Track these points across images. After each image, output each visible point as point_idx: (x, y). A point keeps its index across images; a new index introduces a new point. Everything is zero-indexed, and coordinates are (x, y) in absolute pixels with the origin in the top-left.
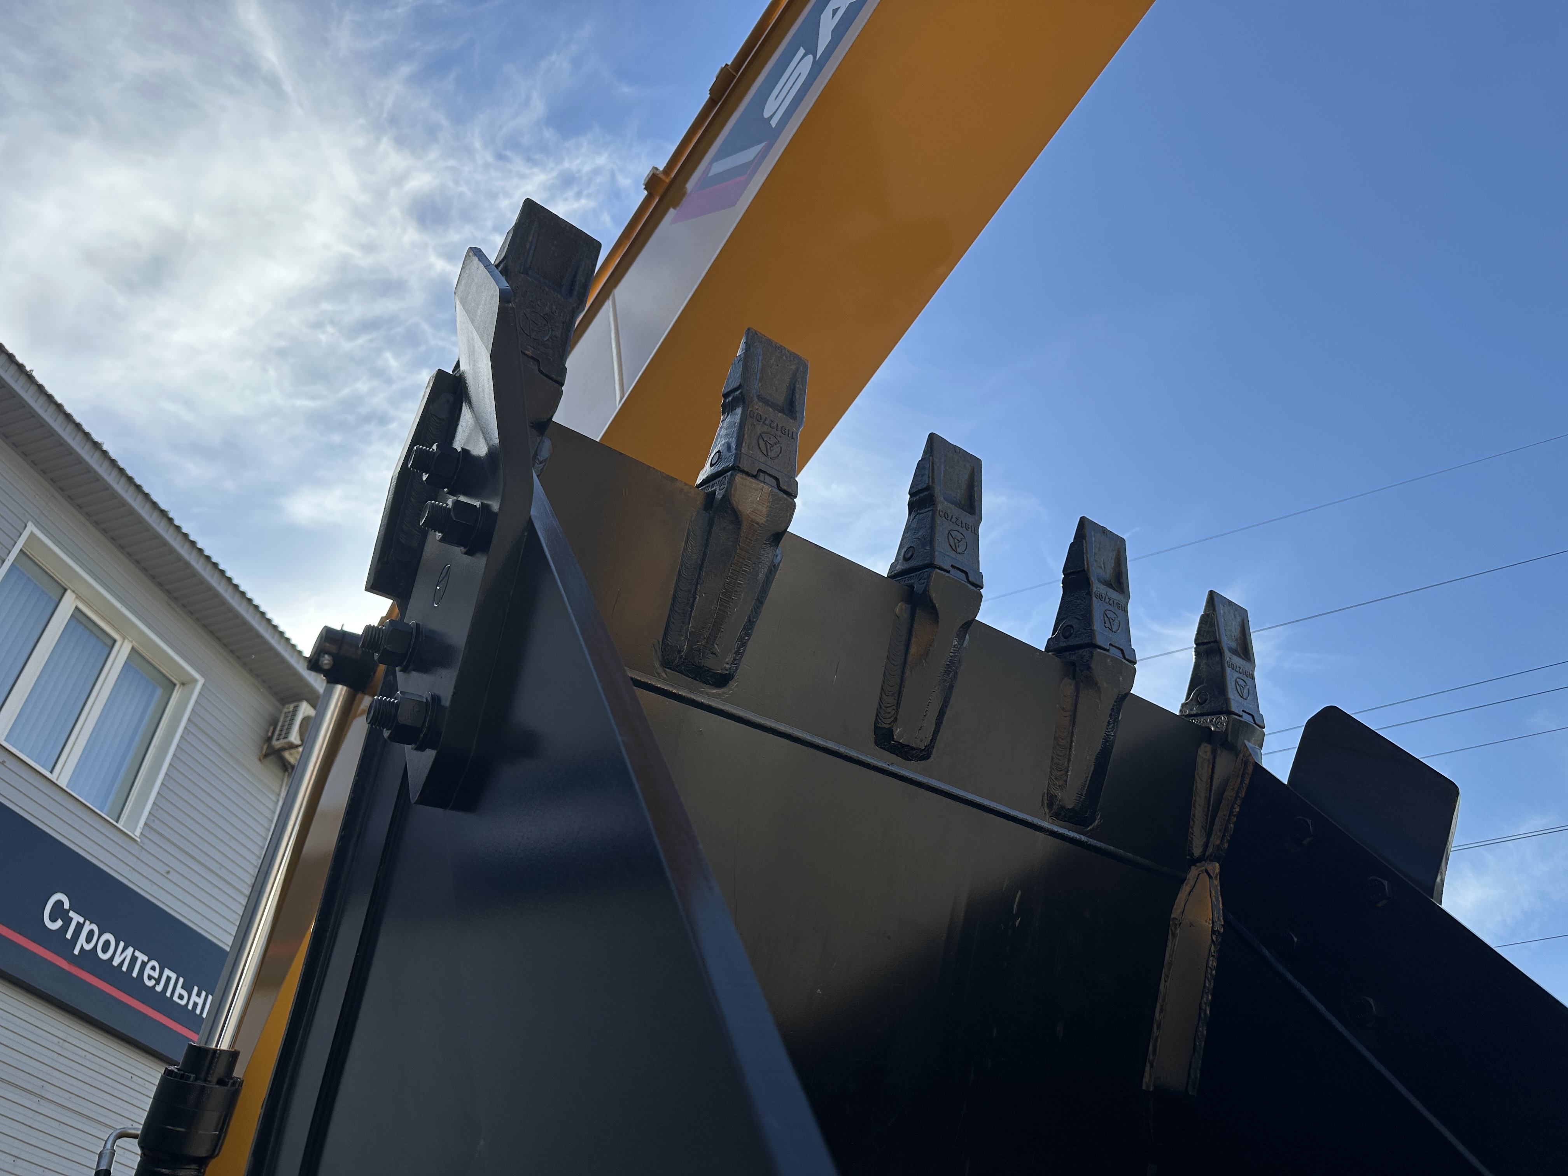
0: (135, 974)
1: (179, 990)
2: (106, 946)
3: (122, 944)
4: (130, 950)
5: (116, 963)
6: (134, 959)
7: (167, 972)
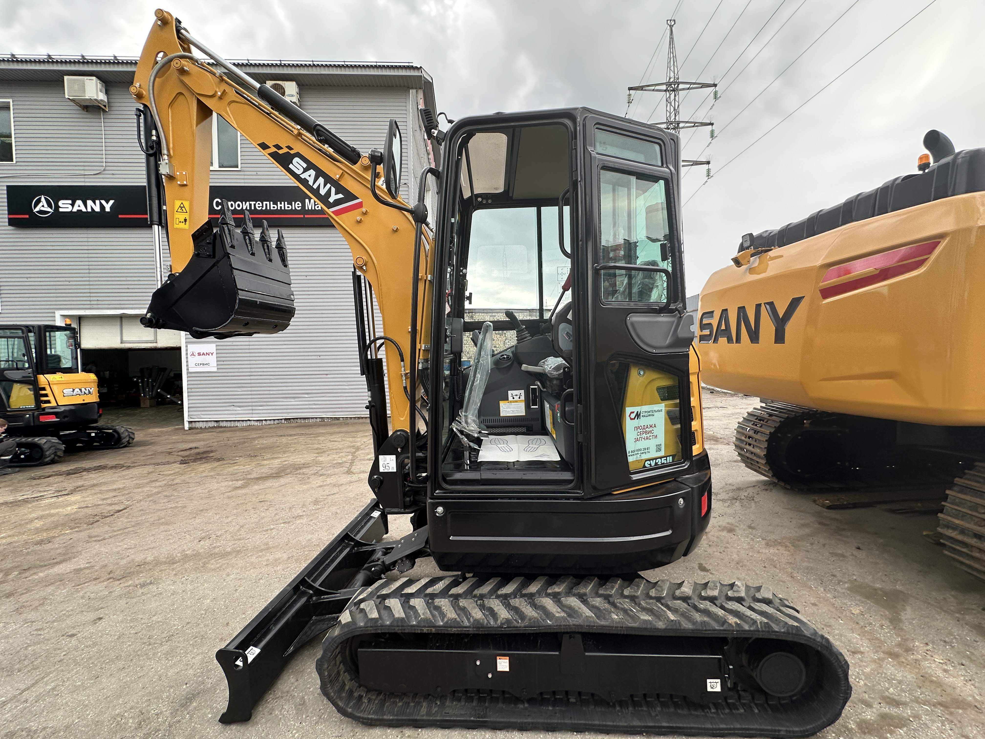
0: (253, 208)
1: (272, 206)
2: (239, 206)
3: (244, 203)
4: (248, 203)
5: (244, 208)
6: (250, 205)
7: (264, 203)
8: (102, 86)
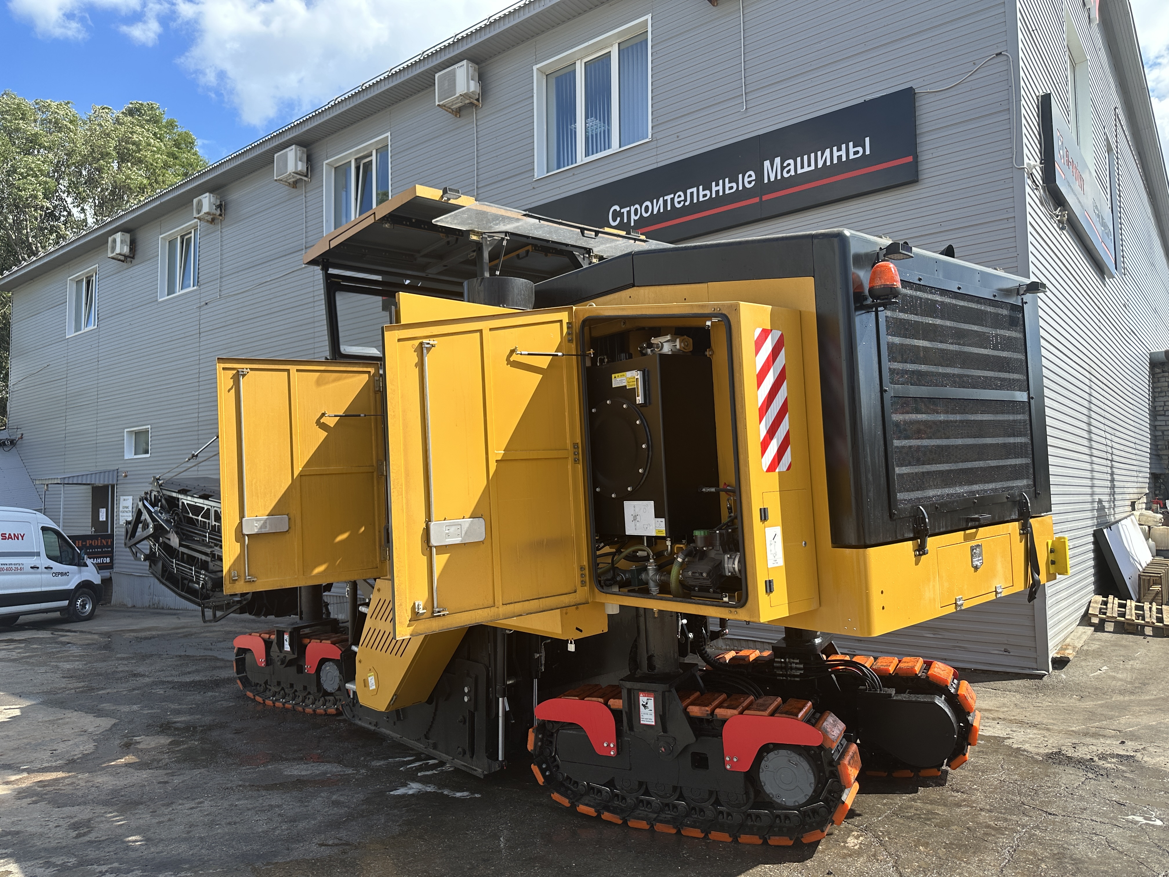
0: (669, 208)
1: (701, 193)
3: (655, 201)
4: (661, 200)
7: (689, 191)
8: (475, 70)
